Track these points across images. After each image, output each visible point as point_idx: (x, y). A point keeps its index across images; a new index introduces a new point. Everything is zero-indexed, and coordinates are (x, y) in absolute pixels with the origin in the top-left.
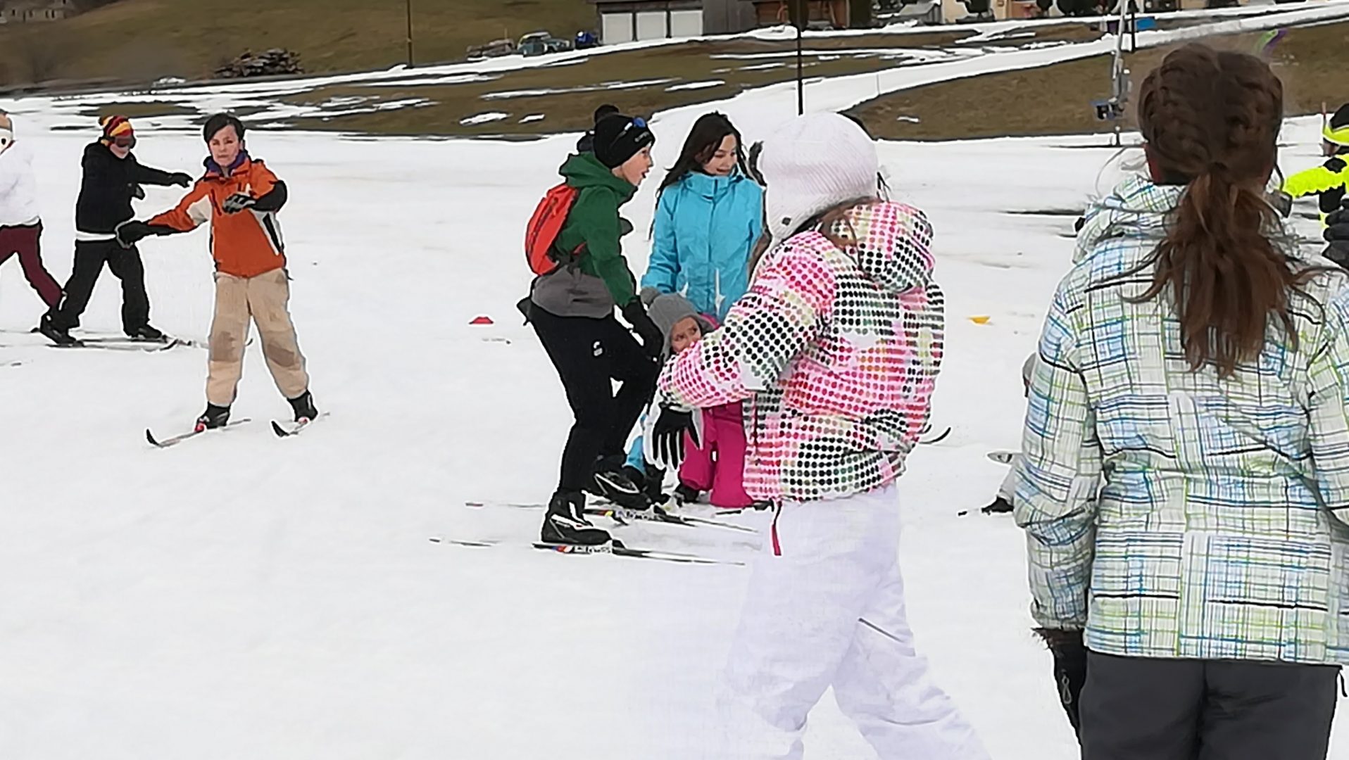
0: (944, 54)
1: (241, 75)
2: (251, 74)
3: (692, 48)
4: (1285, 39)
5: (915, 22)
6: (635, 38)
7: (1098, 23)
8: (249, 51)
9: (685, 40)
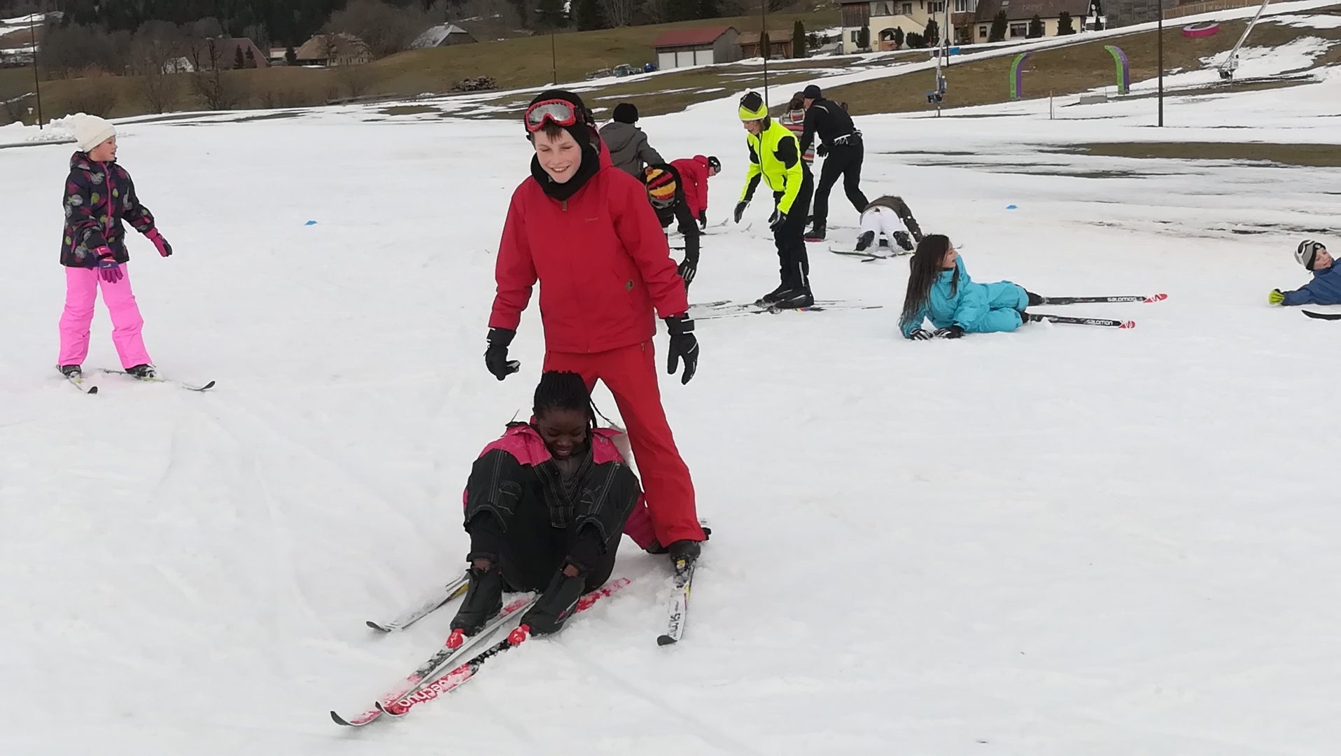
0: (844, 70)
1: (464, 90)
2: (469, 90)
3: (709, 71)
4: (1031, 58)
5: (829, 54)
6: (677, 66)
7: (928, 52)
8: (468, 78)
9: (704, 66)
